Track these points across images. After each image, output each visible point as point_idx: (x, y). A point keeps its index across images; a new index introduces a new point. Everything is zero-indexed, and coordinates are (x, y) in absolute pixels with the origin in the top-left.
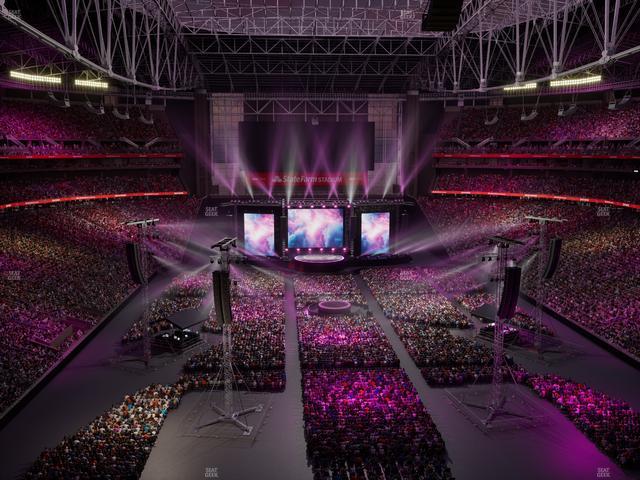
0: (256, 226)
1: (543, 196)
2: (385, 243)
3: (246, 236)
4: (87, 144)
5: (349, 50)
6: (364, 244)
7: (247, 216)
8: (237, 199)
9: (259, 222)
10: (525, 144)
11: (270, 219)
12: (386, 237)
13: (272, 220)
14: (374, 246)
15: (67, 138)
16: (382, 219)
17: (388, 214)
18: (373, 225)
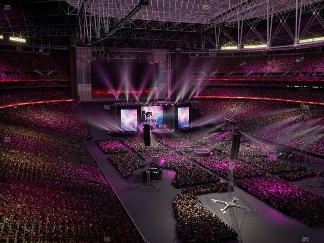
0: (128, 116)
1: (245, 98)
2: (188, 121)
3: (122, 121)
4: (18, 73)
5: (148, 27)
6: (179, 123)
7: (122, 111)
8: (118, 102)
9: (129, 114)
10: (233, 74)
11: (135, 112)
12: (188, 119)
13: (136, 112)
14: (183, 124)
15: (7, 70)
16: (186, 110)
17: (188, 108)
18: (183, 113)
